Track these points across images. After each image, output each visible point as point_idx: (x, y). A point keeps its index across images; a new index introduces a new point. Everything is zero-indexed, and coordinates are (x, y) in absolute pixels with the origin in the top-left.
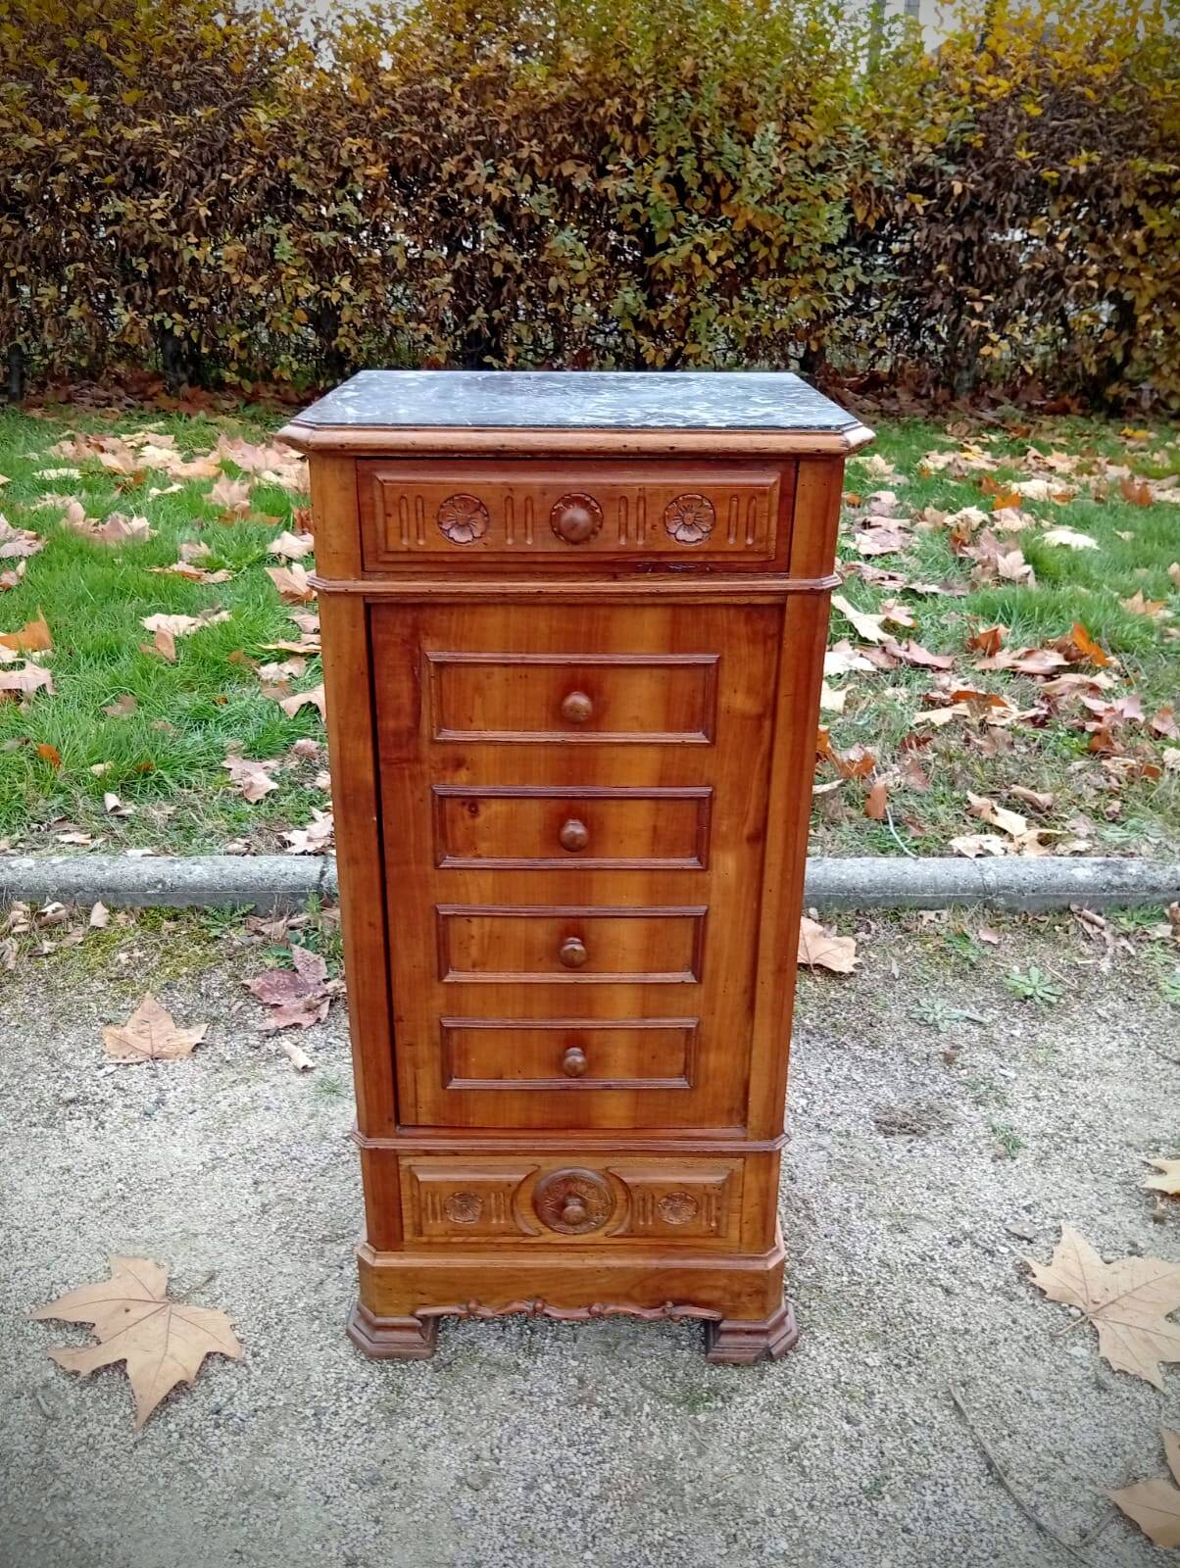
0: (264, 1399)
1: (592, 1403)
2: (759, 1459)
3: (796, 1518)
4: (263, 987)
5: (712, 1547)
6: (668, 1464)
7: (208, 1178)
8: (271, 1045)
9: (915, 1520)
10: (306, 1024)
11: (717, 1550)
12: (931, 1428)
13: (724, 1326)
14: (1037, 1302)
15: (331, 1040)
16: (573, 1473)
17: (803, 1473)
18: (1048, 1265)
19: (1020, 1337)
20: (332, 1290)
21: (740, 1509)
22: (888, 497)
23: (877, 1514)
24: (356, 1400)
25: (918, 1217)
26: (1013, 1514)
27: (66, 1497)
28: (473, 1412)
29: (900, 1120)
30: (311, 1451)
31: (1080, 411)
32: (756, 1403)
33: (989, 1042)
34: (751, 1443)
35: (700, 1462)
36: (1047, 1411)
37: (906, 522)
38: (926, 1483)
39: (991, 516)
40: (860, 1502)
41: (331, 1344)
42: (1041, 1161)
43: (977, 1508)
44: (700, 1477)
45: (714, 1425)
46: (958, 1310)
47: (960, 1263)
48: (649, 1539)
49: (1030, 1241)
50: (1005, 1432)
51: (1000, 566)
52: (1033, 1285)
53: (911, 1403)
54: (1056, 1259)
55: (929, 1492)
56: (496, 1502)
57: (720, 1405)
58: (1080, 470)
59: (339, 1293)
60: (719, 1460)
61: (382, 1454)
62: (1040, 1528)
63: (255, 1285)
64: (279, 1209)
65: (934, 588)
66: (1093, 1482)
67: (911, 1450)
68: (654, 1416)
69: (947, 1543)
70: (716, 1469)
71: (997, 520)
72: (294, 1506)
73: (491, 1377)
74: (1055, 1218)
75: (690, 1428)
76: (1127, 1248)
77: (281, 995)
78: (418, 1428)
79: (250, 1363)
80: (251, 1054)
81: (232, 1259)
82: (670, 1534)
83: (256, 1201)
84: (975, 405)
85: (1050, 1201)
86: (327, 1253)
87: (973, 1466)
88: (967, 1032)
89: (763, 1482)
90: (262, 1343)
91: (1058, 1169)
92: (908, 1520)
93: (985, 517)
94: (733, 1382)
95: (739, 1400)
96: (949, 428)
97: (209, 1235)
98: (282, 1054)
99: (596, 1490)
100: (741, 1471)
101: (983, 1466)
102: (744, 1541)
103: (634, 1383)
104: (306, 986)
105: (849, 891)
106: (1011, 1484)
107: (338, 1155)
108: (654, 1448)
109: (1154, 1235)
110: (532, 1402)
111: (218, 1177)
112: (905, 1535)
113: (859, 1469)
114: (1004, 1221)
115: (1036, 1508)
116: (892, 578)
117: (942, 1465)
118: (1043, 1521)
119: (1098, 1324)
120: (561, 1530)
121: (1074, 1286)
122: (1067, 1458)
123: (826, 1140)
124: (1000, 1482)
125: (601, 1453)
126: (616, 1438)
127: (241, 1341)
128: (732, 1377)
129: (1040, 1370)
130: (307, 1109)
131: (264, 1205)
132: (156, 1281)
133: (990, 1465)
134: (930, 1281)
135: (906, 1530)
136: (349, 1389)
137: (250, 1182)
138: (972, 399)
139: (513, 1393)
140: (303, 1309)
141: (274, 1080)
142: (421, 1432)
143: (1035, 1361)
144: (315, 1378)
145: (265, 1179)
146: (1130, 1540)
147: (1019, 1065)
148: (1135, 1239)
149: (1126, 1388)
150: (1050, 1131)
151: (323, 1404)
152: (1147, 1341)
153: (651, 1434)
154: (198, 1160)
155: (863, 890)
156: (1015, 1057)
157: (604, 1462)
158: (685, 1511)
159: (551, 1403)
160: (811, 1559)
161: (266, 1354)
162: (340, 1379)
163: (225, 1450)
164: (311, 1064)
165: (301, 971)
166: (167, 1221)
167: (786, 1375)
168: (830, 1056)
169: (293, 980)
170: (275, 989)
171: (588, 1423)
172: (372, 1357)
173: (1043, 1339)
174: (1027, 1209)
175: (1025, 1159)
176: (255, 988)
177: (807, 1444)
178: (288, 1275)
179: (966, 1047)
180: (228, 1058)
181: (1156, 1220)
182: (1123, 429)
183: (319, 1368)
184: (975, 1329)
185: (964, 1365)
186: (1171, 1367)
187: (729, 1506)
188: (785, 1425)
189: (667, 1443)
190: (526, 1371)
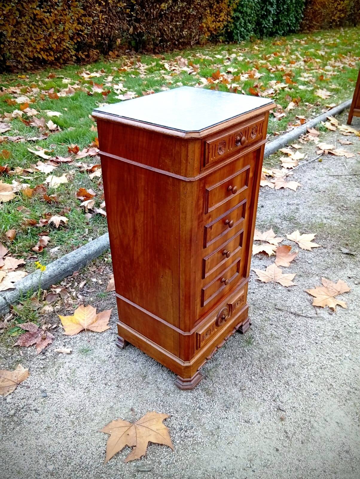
0: (186, 417)
1: (237, 358)
2: (271, 342)
4: (23, 342)
5: (285, 361)
6: (261, 356)
8: (49, 354)
10: (50, 342)
12: (282, 316)
13: (243, 324)
14: (266, 284)
15: (64, 341)
16: (252, 371)
17: (278, 338)
19: (271, 292)
20: (162, 386)
23: (293, 335)
24: (202, 399)
26: (306, 319)
28: (223, 379)
30: (210, 415)
32: (258, 334)
34: (266, 341)
35: (264, 351)
36: (289, 300)
38: (292, 324)
41: (180, 395)
44: (268, 353)
45: (258, 343)
48: (276, 369)
50: (290, 308)
51: (48, 127)
52: (262, 282)
53: (274, 314)
54: (259, 275)
56: (250, 388)
57: (254, 339)
58: (24, 91)
59: (165, 386)
60: (267, 349)
62: (311, 318)
63: (146, 402)
64: (122, 384)
65: (35, 138)
66: (307, 305)
67: (284, 322)
69: (305, 330)
71: (27, 112)
72: (224, 426)
73: (216, 371)
75: (255, 347)
76: (264, 267)
77: (30, 341)
78: (220, 391)
79: (172, 415)
80: (47, 361)
81: (130, 403)
82: (277, 365)
83: (114, 387)
86: (149, 381)
87: (293, 317)
90: (168, 409)
92: (298, 332)
93: (22, 112)
94: (250, 334)
95: (255, 336)
97: (115, 404)
100: (271, 346)
102: (287, 356)
103: (237, 349)
104: (35, 333)
106: (300, 314)
107: (114, 362)
108: (256, 356)
109: (264, 262)
110: (228, 368)
111: (93, 392)
112: (300, 334)
113: (283, 331)
115: (307, 315)
118: (310, 316)
119: (277, 281)
120: (264, 381)
121: (267, 278)
122: (301, 305)
124: (299, 316)
125: (251, 364)
126: (249, 360)
127: (162, 413)
129: (280, 295)
130: (88, 360)
131: (117, 387)
132: (122, 423)
133: (295, 314)
136: (197, 398)
137: (104, 386)
139: (223, 369)
140: (163, 395)
141: (66, 360)
143: (277, 294)
144: (188, 404)
145: (106, 382)
146: (320, 308)
148: (263, 264)
149: (292, 288)
151: (198, 406)
152: (286, 279)
153: (252, 354)
154: (81, 393)
157: (253, 365)
158: (274, 360)
159: (231, 364)
162: (193, 399)
163: (195, 433)
164: (71, 350)
165: (30, 330)
166: (100, 411)
167: (255, 326)
169: (30, 334)
170: (27, 340)
171: (242, 362)
172: (191, 389)
173: (274, 290)
176: (21, 344)
177: (273, 333)
178: (149, 393)
180: (42, 367)
181: (261, 259)
182: (17, 76)
183: (186, 401)
184: (265, 296)
185: (271, 303)
186: (293, 281)
187: (278, 353)
188: (266, 334)
189: (256, 353)
190: (220, 364)
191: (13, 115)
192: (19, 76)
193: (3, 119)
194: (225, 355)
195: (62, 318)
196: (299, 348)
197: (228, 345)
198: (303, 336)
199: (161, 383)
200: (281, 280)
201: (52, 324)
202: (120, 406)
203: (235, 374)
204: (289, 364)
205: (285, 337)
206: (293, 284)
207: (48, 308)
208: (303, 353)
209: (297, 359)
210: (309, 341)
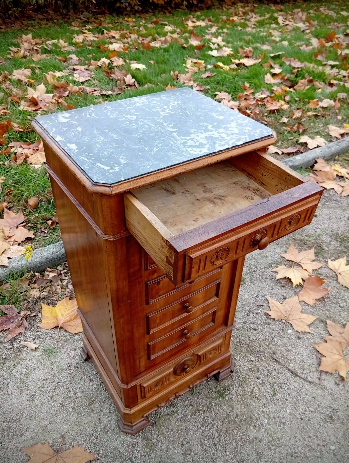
1: (199, 410)
2: (247, 401)
3: (264, 412)
5: (253, 432)
6: (228, 416)
7: (34, 404)
8: (16, 345)
9: (286, 396)
10: (23, 331)
11: (254, 432)
12: (275, 370)
13: (221, 371)
14: (274, 322)
15: (36, 334)
16: (208, 433)
17: (258, 399)
18: (271, 311)
19: (277, 334)
20: (104, 419)
21: (251, 417)
22: (74, 57)
23: (278, 400)
24: (138, 449)
26: (304, 382)
28: (172, 433)
31: (108, 13)
32: (236, 386)
34: (242, 398)
35: (234, 411)
36: (294, 351)
37: (86, 67)
38: (283, 385)
39: (111, 61)
40: (274, 399)
41: (118, 437)
42: (251, 281)
43: (296, 385)
44: (237, 415)
45: (231, 399)
46: (261, 334)
47: (253, 320)
48: (238, 439)
49: (263, 306)
50: (290, 362)
51: (126, 81)
52: (271, 318)
53: (267, 365)
54: (271, 308)
55: (285, 387)
56: (197, 454)
57: (228, 392)
58: (123, 37)
59: (107, 420)
60: (239, 408)
62: (310, 382)
63: (80, 432)
64: (67, 403)
65: (110, 92)
66: (313, 364)
67: (275, 378)
68: (216, 405)
69: (296, 398)
70: (239, 410)
71: (113, 62)
73: (169, 419)
74: (264, 296)
75: (226, 403)
76: (282, 297)
77: (6, 325)
78: (161, 447)
79: (99, 458)
80: (12, 352)
81: (65, 428)
82: (241, 435)
83: (57, 404)
84: (76, 13)
85: (260, 292)
86: (94, 409)
87: (289, 375)
89: (252, 407)
90: (98, 449)
91: (256, 282)
92: (285, 397)
93: (109, 61)
94: (227, 384)
95: (232, 388)
96: (73, 24)
97: (50, 424)
98: (24, 347)
99: (217, 434)
100: (244, 407)
101: (291, 373)
102: (258, 426)
103: (205, 398)
104: (12, 318)
106: (298, 374)
107: (71, 374)
108: (222, 414)
109: (285, 291)
110: (184, 420)
111: (37, 402)
112: (287, 401)
113: (268, 391)
114: (254, 303)
115: (307, 378)
116: (95, 91)
117: (283, 378)
118: (310, 380)
119: (290, 322)
120: (216, 451)
121: (279, 314)
122: (305, 361)
124: (297, 375)
125: (211, 423)
126: (211, 417)
127: (90, 452)
129: (286, 341)
130: (48, 363)
131: (61, 404)
132: (47, 450)
133: (292, 372)
134: (250, 328)
136: (133, 447)
137: (49, 398)
138: (74, 11)
139: (177, 420)
140: (101, 431)
141: (29, 357)
142: (163, 447)
143: (283, 339)
144: (121, 450)
145: (53, 395)
146: (327, 375)
148: (283, 294)
149: (304, 336)
150: (248, 272)
151: (130, 456)
152: (302, 321)
153: (219, 410)
154: (25, 399)
157: (213, 425)
158: (240, 426)
159: (189, 417)
160: (274, 420)
161: (101, 452)
162: (129, 446)
164: (37, 346)
165: (8, 313)
166: (33, 427)
167: (238, 375)
169: (7, 318)
171: (202, 417)
172: (133, 434)
173: (281, 332)
174: (256, 297)
175: (248, 282)
177: (254, 391)
178: (88, 423)
180: (4, 357)
181: (283, 287)
182: (124, 18)
183: (120, 446)
184: (267, 337)
185: (271, 348)
186: (310, 326)
187: (249, 419)
188: (246, 388)
189: (224, 410)
190: (177, 412)
191: (99, 63)
192: (126, 19)
193: (88, 67)
194: (187, 402)
195: (44, 306)
196: (278, 420)
197: (196, 390)
198: (289, 405)
199: (105, 414)
200: (295, 321)
201: (32, 311)
202: (54, 427)
203: (187, 431)
204: (256, 438)
205: (267, 400)
206: (308, 330)
207: (35, 293)
208: (279, 428)
209: (268, 434)
210: (294, 413)
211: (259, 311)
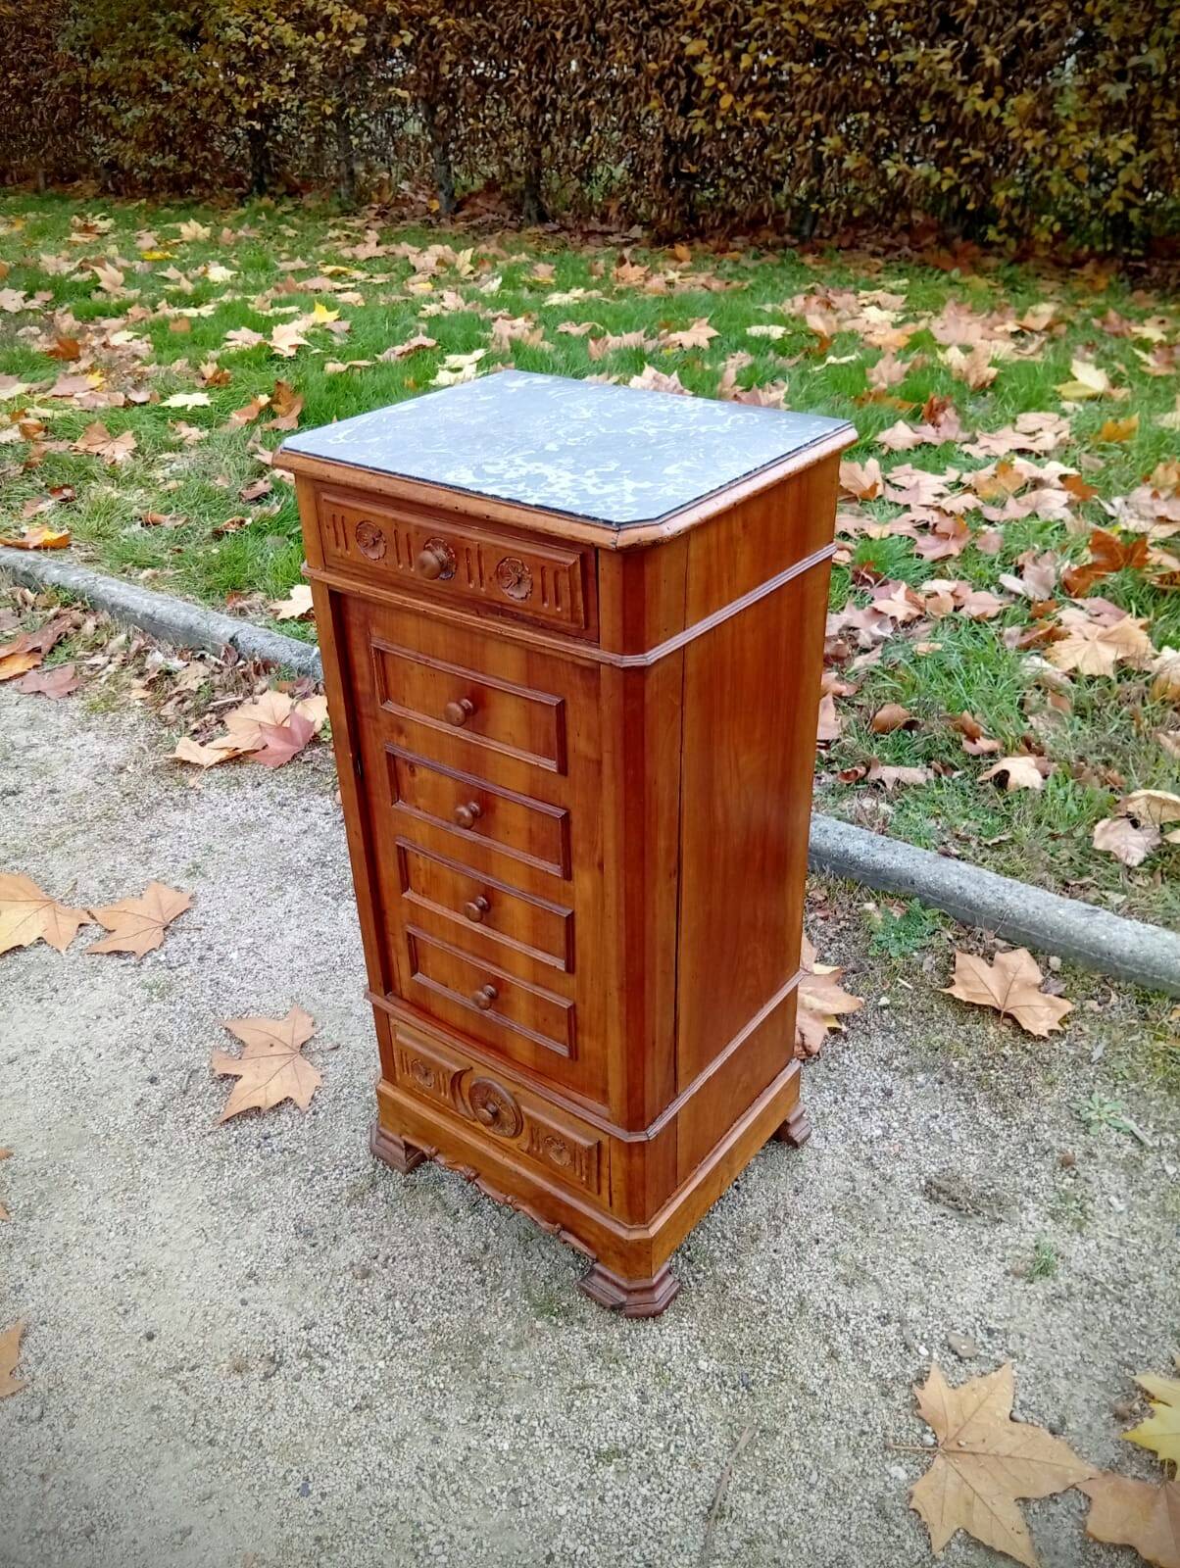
0: (297, 1145)
1: (480, 1268)
2: (549, 1378)
3: (533, 1435)
5: (459, 1413)
6: (485, 1340)
9: (616, 1497)
11: (459, 1418)
12: (701, 1444)
13: (597, 1267)
14: (904, 1410)
16: (423, 1306)
17: (569, 1409)
18: (954, 1387)
19: (857, 1428)
21: (502, 1401)
23: (592, 1473)
24: (344, 1176)
25: (875, 1280)
26: (695, 1548)
27: (153, 1144)
28: (402, 1226)
29: (956, 1193)
30: (292, 1193)
32: (587, 1339)
33: (1133, 1166)
34: (554, 1364)
35: (509, 1354)
36: (813, 1498)
38: (654, 1479)
40: (589, 1457)
41: (363, 1131)
42: (1055, 1300)
43: (671, 1523)
44: (498, 1363)
45: (543, 1335)
46: (823, 1374)
47: (869, 1339)
48: (426, 1380)
49: (960, 1359)
50: (757, 1487)
52: (915, 1394)
54: (966, 1387)
55: (648, 1486)
57: (561, 1323)
60: (521, 1364)
61: (328, 1220)
67: (667, 1449)
68: (508, 1302)
69: (623, 1529)
70: (515, 1365)
73: (433, 1210)
74: (1010, 1354)
75: (526, 1327)
76: (1052, 1420)
78: (361, 1216)
79: (308, 1116)
81: (358, 1042)
82: (442, 1386)
85: (1023, 1337)
87: (703, 1493)
88: (1119, 1146)
89: (536, 1396)
90: (325, 1108)
91: (1067, 1314)
92: (610, 1494)
94: (586, 1314)
95: (577, 1329)
97: (357, 1019)
99: (426, 1326)
100: (529, 1378)
101: (710, 1499)
102: (482, 1424)
103: (520, 1272)
105: (1102, 954)
108: (488, 1323)
109: (1098, 1426)
110: (443, 1242)
112: (597, 1501)
113: (610, 1433)
114: (953, 1328)
117: (678, 1474)
119: (939, 1462)
120: (380, 1337)
121: (955, 1416)
122: (786, 1541)
123: (863, 1175)
124: (709, 1519)
125: (452, 1304)
126: (471, 1301)
127: (314, 1099)
128: (589, 1311)
129: (845, 1463)
132: (302, 1035)
133: (715, 1501)
134: (828, 1337)
135: (602, 1499)
136: (346, 1166)
139: (438, 1229)
142: (360, 1220)
143: (848, 1453)
144: (335, 1147)
147: (1140, 1201)
148: (1071, 1418)
149: (906, 1527)
150: (1101, 1278)
151: (324, 1168)
152: (969, 1504)
155: (1119, 958)
156: (1145, 1193)
157: (448, 1311)
158: (466, 1378)
159: (454, 1251)
160: (515, 1468)
161: (321, 1116)
162: (347, 1157)
163: (249, 1164)
167: (629, 1334)
168: (949, 1105)
171: (464, 1280)
172: (374, 1153)
173: (876, 1442)
174: (990, 1331)
175: (1042, 1288)
177: (593, 1391)
179: (1101, 1158)
184: (824, 1397)
186: (969, 1539)
187: (497, 1395)
188: (591, 1367)
189: (499, 1324)
190: (459, 1219)
196: (522, 1480)
198: (587, 1510)
204: (444, 1428)
205: (578, 1437)
208: (496, 1489)
209: (466, 1459)
210: (564, 1529)
211: (923, 1351)
